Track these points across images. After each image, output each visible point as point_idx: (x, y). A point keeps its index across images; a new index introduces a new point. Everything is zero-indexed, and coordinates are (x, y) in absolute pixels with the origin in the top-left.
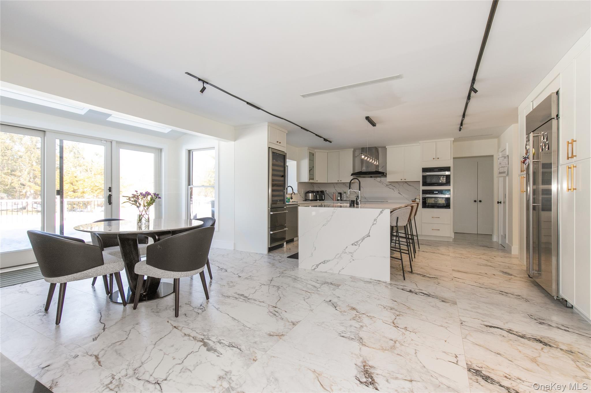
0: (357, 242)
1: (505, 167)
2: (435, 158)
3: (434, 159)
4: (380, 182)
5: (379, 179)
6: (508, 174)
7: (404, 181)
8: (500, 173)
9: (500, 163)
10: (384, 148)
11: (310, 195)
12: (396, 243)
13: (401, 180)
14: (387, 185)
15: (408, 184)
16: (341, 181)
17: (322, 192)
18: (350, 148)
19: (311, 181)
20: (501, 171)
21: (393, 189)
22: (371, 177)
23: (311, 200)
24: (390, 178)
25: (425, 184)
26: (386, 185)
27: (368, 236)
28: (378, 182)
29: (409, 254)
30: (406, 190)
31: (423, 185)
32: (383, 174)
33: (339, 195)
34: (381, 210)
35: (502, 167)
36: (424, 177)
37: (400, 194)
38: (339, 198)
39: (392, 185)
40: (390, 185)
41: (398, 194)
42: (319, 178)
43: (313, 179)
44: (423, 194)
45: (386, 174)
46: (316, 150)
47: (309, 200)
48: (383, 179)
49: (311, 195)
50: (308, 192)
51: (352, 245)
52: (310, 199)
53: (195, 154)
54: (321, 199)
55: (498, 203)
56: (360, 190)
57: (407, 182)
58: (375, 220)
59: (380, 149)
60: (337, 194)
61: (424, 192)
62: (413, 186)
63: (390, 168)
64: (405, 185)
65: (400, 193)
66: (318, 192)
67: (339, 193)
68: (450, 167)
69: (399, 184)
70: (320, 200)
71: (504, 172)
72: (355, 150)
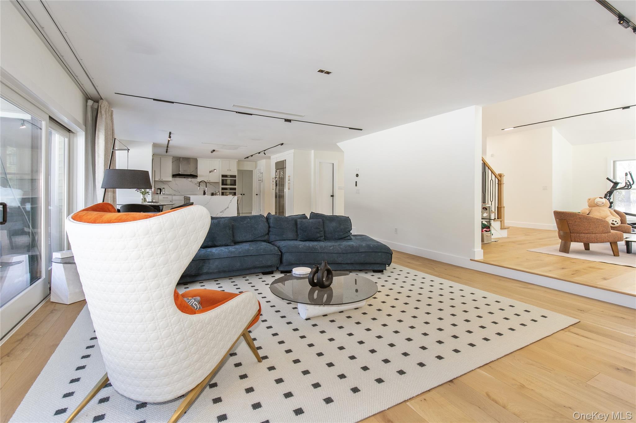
0: (223, 211)
2: (228, 169)
4: (190, 181)
6: (262, 182)
8: (259, 180)
9: (259, 176)
10: (196, 160)
15: (210, 184)
16: (162, 179)
22: (185, 178)
24: (199, 179)
25: (223, 184)
26: (195, 184)
31: (222, 185)
32: (195, 176)
33: (159, 190)
36: (223, 180)
39: (201, 183)
44: (222, 190)
45: (197, 176)
48: (195, 179)
55: (256, 195)
59: (192, 159)
61: (223, 189)
62: (215, 185)
63: (199, 173)
68: (236, 176)
71: (261, 180)
72: (173, 157)
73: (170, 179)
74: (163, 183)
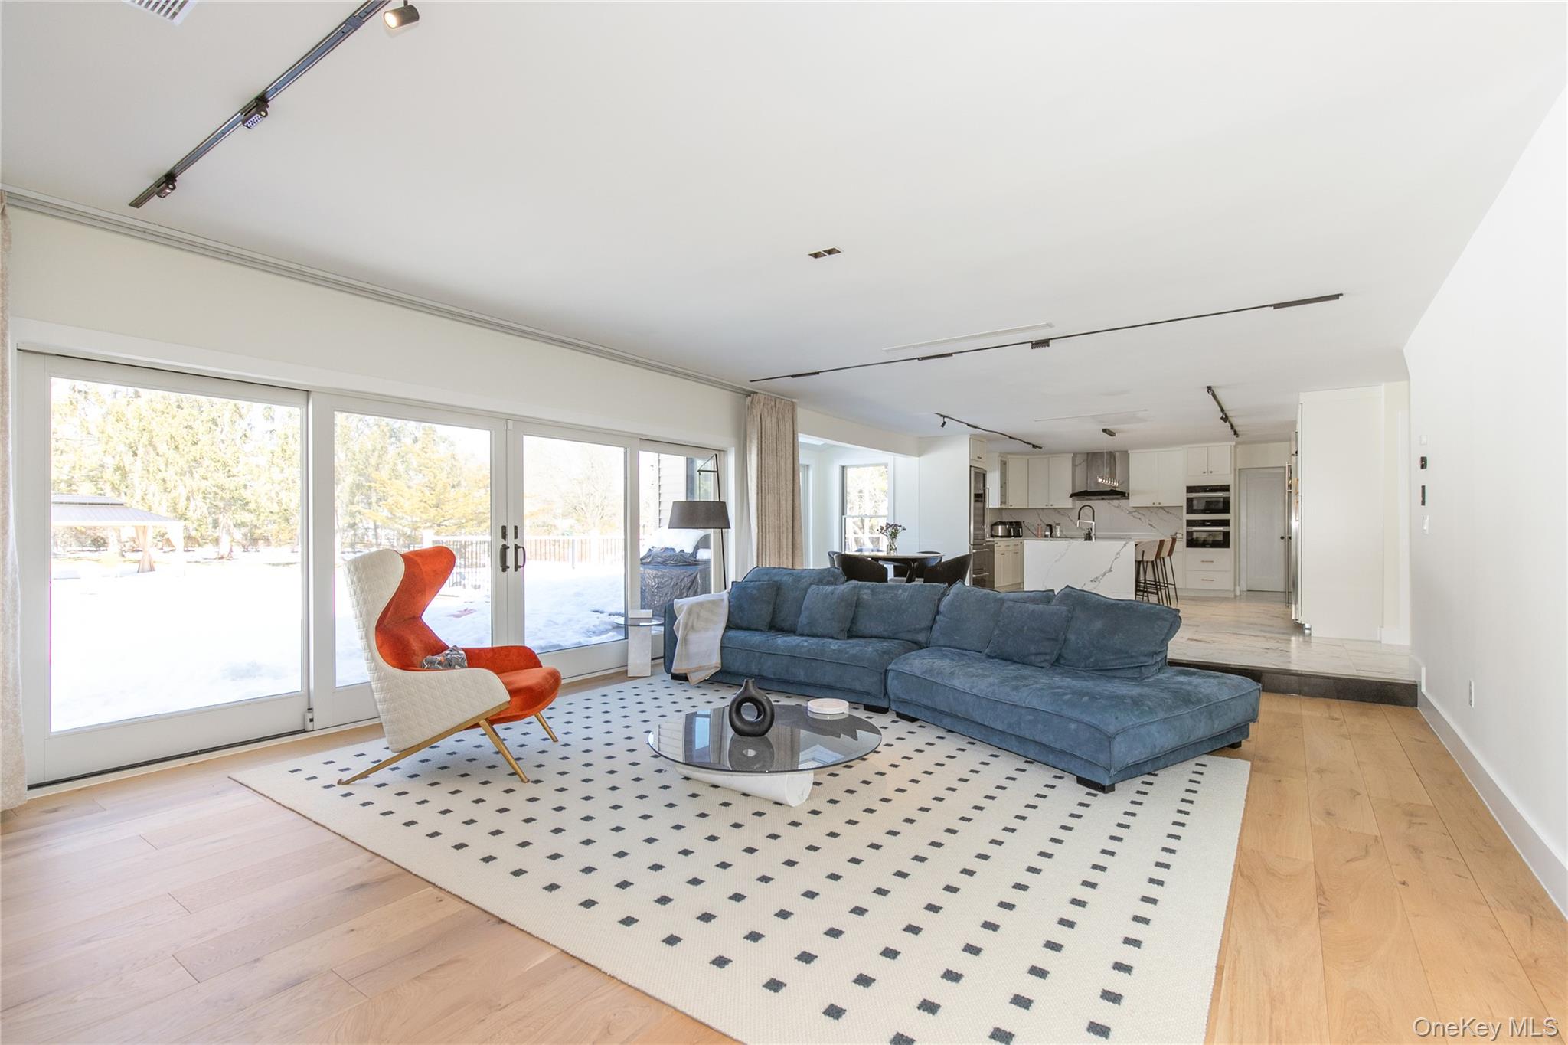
0: (1097, 578)
2: (1206, 471)
3: (1204, 472)
5: (1116, 502)
7: (1158, 506)
10: (1125, 454)
11: (1000, 530)
12: (1143, 596)
13: (1154, 503)
14: (1130, 512)
15: (1164, 510)
16: (1051, 505)
17: (1018, 524)
18: (1069, 453)
19: (1003, 506)
21: (1140, 518)
22: (1103, 499)
23: (1001, 537)
24: (1134, 501)
26: (1128, 512)
27: (1110, 571)
28: (1115, 506)
29: (1157, 594)
30: (1161, 519)
31: (1188, 512)
32: (1123, 495)
33: (1048, 528)
34: (1124, 542)
36: (1190, 501)
37: (1149, 524)
38: (1048, 533)
39: (1138, 512)
40: (1135, 511)
42: (1015, 502)
43: (1005, 503)
45: (1128, 494)
46: (1009, 456)
47: (998, 536)
48: (1123, 502)
49: (1002, 528)
50: (996, 524)
51: (1092, 581)
52: (1000, 535)
53: (849, 472)
54: (1017, 535)
56: (1093, 521)
57: (1163, 508)
58: (1118, 553)
59: (1117, 454)
60: (1044, 527)
61: (1190, 523)
62: (1173, 514)
63: (1134, 485)
64: (1161, 511)
65: (1152, 524)
66: (1011, 523)
67: (1047, 525)
68: (1229, 486)
69: (1150, 510)
70: (1016, 537)
72: (1075, 455)
73: (1069, 503)
74: (1059, 512)
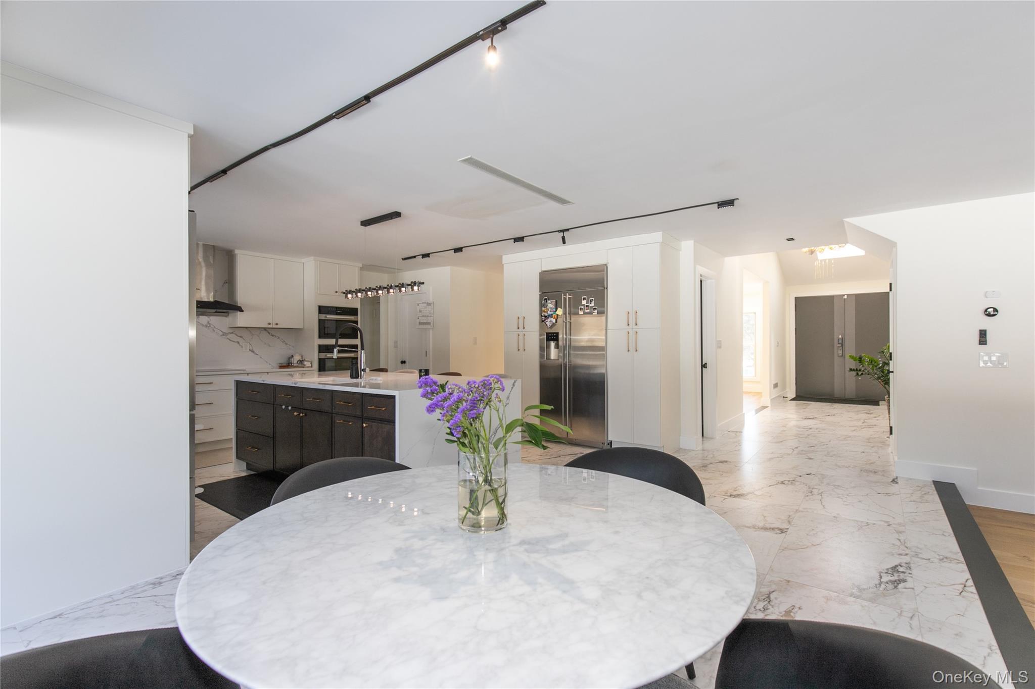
1: (428, 316)
2: (338, 291)
3: (336, 292)
4: (206, 326)
6: (433, 327)
7: (274, 327)
8: (421, 324)
13: (269, 324)
15: (269, 333)
20: (422, 321)
21: (238, 343)
25: (322, 334)
26: (221, 333)
28: (203, 325)
30: (265, 344)
35: (423, 316)
36: (323, 323)
37: (253, 352)
39: (236, 335)
40: (232, 333)
41: (250, 352)
44: (319, 352)
57: (268, 329)
62: (279, 338)
64: (265, 333)
65: (254, 350)
68: (356, 309)
69: (251, 332)
71: (427, 324)
